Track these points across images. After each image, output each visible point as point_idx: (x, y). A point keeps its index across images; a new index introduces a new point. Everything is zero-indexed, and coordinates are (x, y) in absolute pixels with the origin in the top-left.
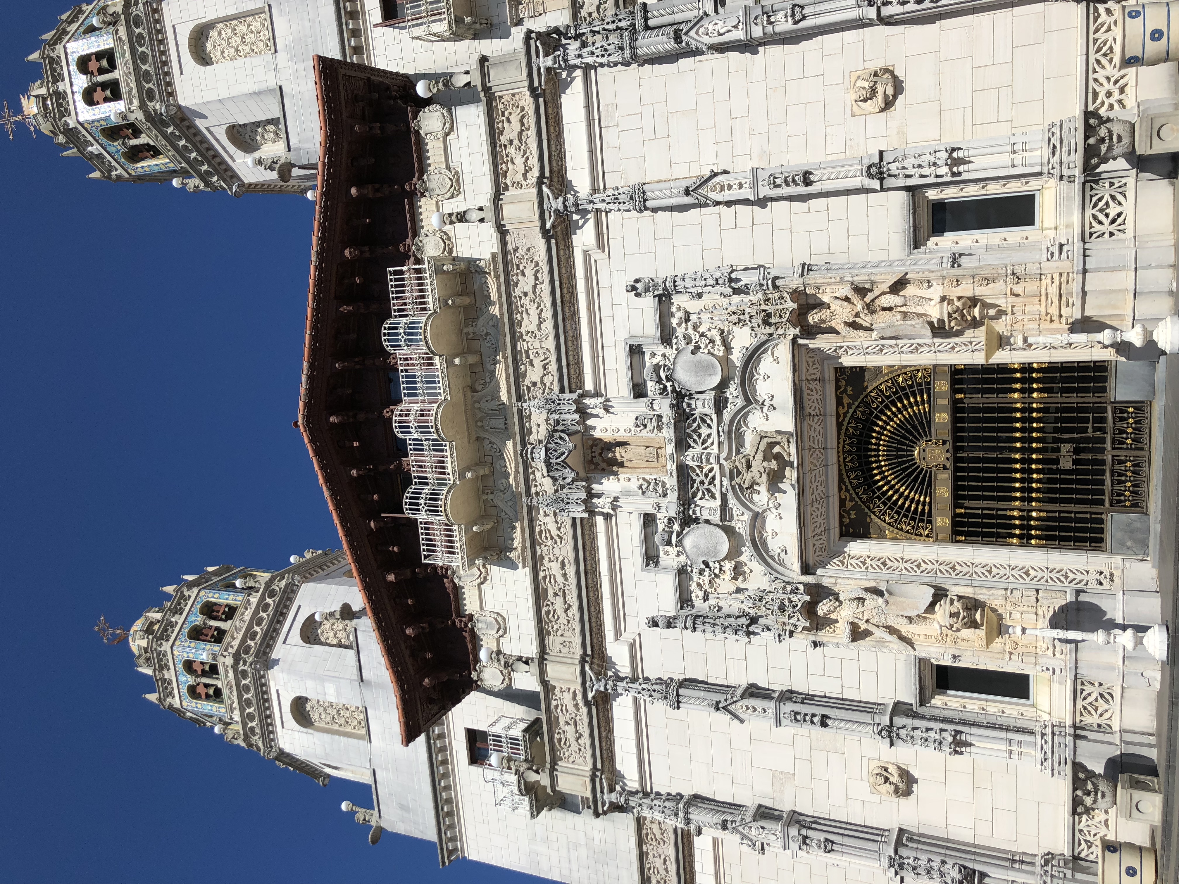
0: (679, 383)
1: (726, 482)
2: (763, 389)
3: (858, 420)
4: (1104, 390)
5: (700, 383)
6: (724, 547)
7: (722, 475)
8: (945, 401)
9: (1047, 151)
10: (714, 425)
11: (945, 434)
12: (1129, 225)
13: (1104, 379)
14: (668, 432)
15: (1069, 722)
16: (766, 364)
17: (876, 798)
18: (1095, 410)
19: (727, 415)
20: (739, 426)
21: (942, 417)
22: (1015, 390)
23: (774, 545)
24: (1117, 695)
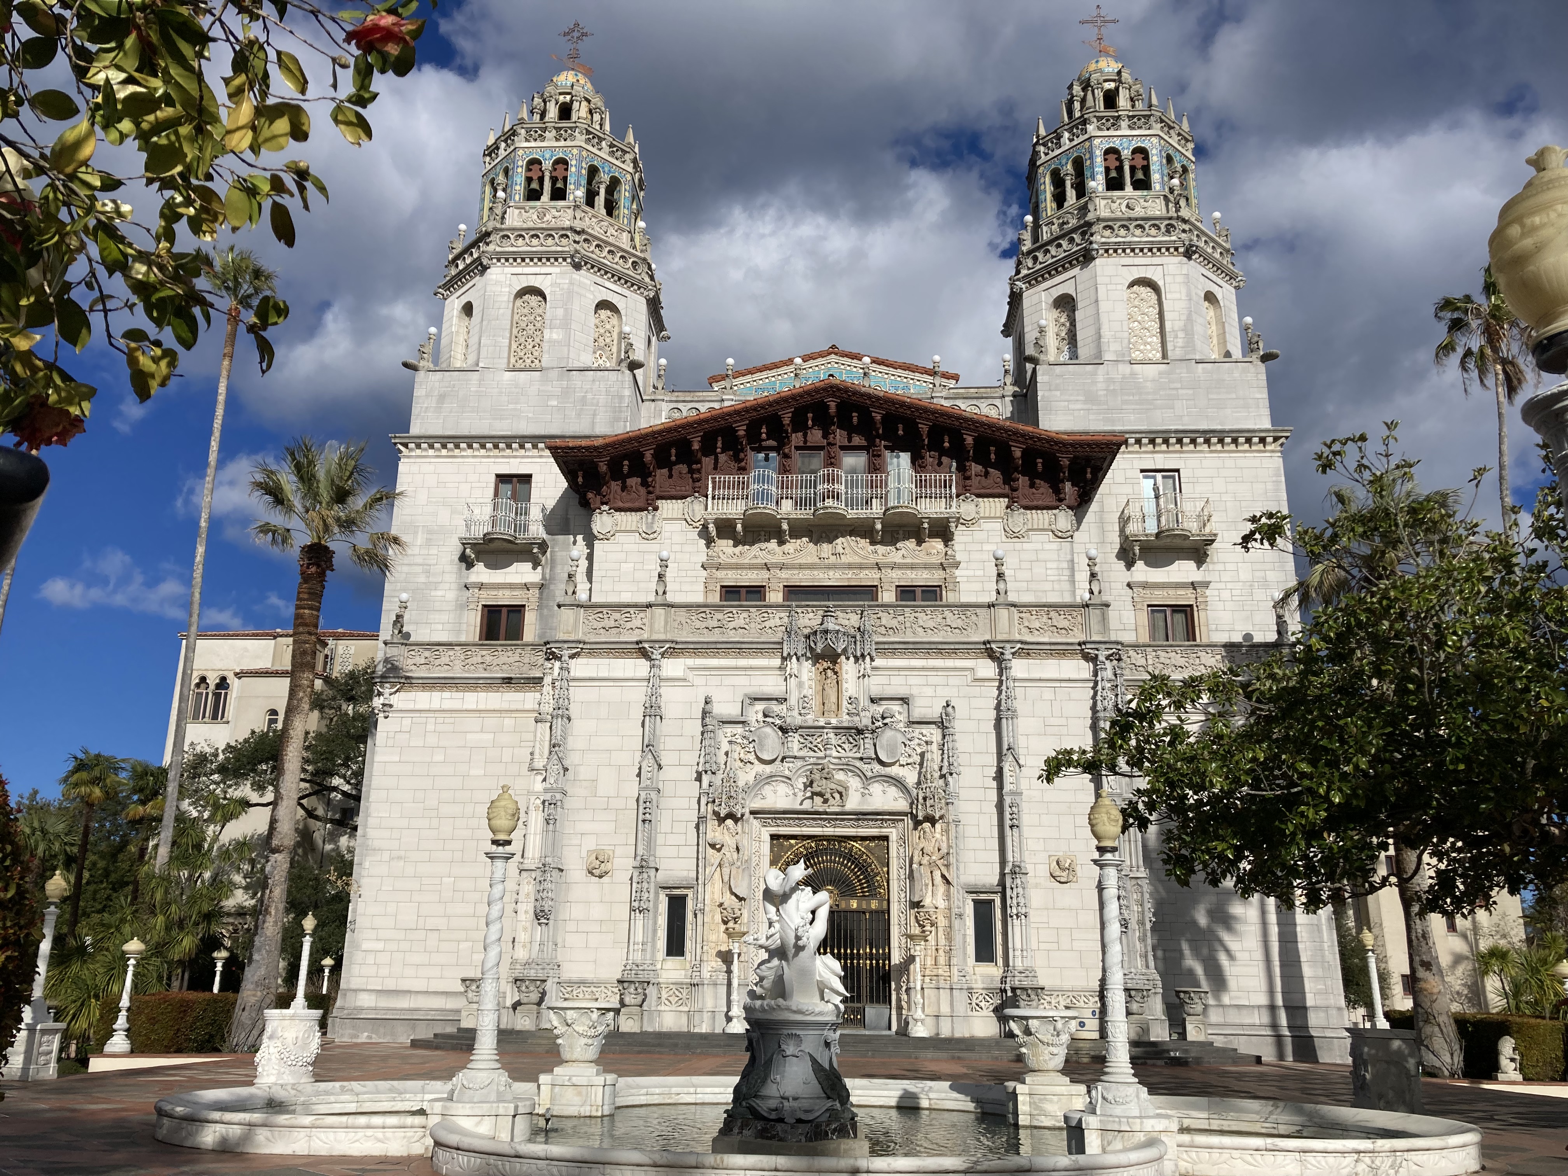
0: (882, 732)
1: (812, 760)
2: (876, 788)
3: (851, 850)
4: (872, 1002)
5: (881, 747)
6: (766, 757)
7: (818, 758)
8: (864, 907)
9: (1021, 969)
10: (851, 754)
11: (843, 905)
12: (975, 1013)
13: (878, 1002)
14: (845, 720)
15: (661, 980)
16: (893, 791)
17: (584, 854)
18: (859, 996)
19: (858, 764)
20: (850, 771)
21: (854, 904)
22: (871, 949)
23: (767, 790)
24: (681, 1009)
